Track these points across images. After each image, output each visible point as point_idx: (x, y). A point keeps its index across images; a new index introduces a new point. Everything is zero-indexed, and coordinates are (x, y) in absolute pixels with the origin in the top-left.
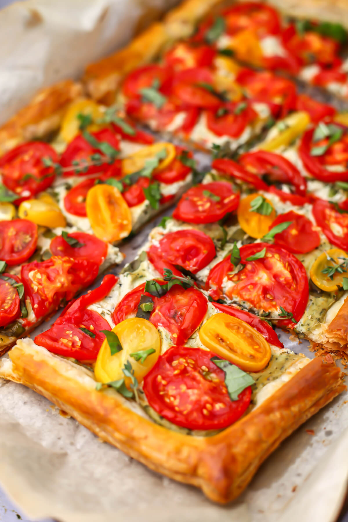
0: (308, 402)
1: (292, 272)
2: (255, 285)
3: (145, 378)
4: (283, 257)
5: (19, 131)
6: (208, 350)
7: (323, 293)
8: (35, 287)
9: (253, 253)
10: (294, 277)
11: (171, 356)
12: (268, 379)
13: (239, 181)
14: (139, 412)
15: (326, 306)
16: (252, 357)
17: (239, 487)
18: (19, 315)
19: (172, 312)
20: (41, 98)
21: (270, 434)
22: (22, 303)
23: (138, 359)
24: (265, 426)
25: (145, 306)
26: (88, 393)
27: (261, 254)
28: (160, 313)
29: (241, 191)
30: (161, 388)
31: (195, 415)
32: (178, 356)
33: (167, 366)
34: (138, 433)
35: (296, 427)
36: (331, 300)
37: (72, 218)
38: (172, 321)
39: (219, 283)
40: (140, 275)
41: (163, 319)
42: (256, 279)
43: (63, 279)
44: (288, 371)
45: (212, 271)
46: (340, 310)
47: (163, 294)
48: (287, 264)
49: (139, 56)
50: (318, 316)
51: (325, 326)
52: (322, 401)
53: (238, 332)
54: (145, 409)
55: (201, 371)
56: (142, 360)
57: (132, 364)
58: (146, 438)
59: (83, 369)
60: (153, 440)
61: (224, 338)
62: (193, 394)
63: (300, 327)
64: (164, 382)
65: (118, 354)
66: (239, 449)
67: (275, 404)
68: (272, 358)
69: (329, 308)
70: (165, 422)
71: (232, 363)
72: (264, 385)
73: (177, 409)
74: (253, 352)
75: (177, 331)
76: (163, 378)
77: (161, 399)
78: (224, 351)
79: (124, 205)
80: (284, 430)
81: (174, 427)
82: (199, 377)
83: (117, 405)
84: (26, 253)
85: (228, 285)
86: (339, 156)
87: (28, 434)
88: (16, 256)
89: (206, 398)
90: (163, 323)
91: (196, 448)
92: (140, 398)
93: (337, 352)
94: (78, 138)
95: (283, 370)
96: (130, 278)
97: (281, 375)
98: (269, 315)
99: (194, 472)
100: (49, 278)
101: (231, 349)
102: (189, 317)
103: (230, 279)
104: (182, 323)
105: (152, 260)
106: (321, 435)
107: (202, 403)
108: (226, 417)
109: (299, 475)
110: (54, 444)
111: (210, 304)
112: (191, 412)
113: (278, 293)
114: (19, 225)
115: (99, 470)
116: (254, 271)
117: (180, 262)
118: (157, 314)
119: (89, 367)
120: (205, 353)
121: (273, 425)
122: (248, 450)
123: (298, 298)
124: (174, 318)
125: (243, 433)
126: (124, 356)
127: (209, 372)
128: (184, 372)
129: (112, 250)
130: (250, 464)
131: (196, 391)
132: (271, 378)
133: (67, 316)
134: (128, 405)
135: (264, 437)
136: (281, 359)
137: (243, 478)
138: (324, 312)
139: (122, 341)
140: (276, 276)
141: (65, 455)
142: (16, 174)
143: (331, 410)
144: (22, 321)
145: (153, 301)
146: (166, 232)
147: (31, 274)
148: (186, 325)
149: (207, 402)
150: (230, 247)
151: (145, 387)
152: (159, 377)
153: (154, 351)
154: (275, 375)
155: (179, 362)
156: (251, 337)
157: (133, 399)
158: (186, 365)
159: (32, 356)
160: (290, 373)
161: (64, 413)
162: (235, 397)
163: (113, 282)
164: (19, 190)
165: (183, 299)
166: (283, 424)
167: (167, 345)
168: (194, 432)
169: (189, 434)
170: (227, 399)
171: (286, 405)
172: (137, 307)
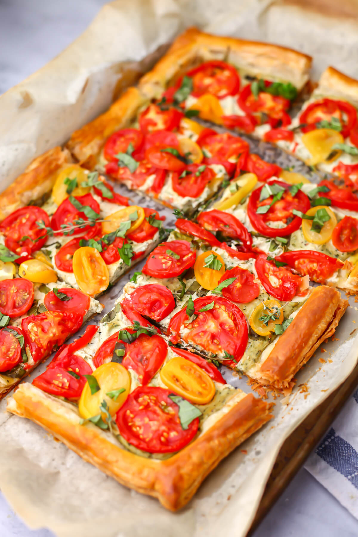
0: (241, 430)
1: (234, 320)
2: (205, 332)
3: (117, 413)
4: (228, 307)
5: (17, 197)
6: (166, 388)
7: (259, 337)
8: (33, 338)
9: (205, 305)
10: (236, 325)
11: (137, 394)
12: (212, 411)
13: (196, 239)
14: (112, 440)
15: (261, 349)
16: (200, 394)
17: (186, 498)
18: (21, 361)
19: (140, 356)
20: (34, 166)
21: (210, 457)
22: (23, 351)
23: (112, 397)
24: (206, 452)
25: (119, 352)
26: (73, 427)
27: (210, 306)
28: (130, 358)
29: (198, 248)
30: (130, 420)
31: (154, 442)
32: (143, 394)
33: (134, 402)
34: (111, 457)
35: (231, 450)
36: (266, 343)
37: (62, 274)
38: (140, 364)
39: (178, 330)
40: (115, 325)
41: (133, 363)
42: (206, 327)
43: (54, 330)
44: (228, 404)
45: (172, 320)
46: (271, 353)
47: (133, 341)
48: (231, 314)
49: (117, 120)
50: (254, 357)
51: (259, 365)
52: (253, 428)
53: (190, 374)
54: (117, 437)
55: (160, 405)
56: (115, 398)
57: (107, 401)
58: (117, 461)
59: (70, 406)
60: (122, 463)
61: (179, 379)
62: (154, 425)
63: (240, 366)
64: (132, 416)
65: (97, 393)
66: (185, 470)
67: (216, 433)
68: (216, 393)
69: (264, 349)
70: (132, 448)
71: (184, 398)
72: (209, 416)
73: (141, 437)
74: (200, 390)
75: (143, 373)
76: (131, 412)
77: (129, 429)
78: (178, 389)
79: (103, 263)
80: (222, 453)
81: (139, 452)
82: (159, 411)
83: (95, 436)
84: (25, 308)
85: (184, 331)
86: (280, 214)
87: (30, 457)
88: (17, 311)
89: (163, 428)
90: (132, 366)
91: (153, 469)
92: (113, 427)
93: (269, 386)
94: (66, 201)
95: (224, 403)
96: (107, 327)
97: (222, 408)
98: (216, 356)
99: (152, 487)
100: (43, 330)
101: (185, 388)
102: (152, 361)
103: (186, 327)
104: (147, 366)
105: (124, 312)
106: (252, 454)
107: (160, 432)
108: (178, 443)
109: (233, 486)
110: (49, 465)
111: (169, 349)
112: (151, 440)
113: (223, 339)
114: (19, 283)
115: (83, 485)
116: (205, 321)
117: (146, 313)
118: (128, 358)
119: (75, 404)
120: (164, 391)
121: (212, 450)
122: (192, 470)
123: (238, 343)
124: (141, 362)
125: (190, 457)
126: (102, 396)
127: (166, 407)
128: (147, 407)
129: (93, 303)
130: (194, 481)
131: (156, 423)
132: (214, 410)
133: (58, 362)
134: (104, 435)
135: (205, 460)
136: (224, 394)
137: (189, 491)
138: (260, 353)
140: (222, 325)
141: (57, 473)
142: (16, 236)
143: (261, 433)
144: (24, 365)
145: (124, 348)
146: (136, 286)
147: (30, 326)
148: (150, 367)
149: (164, 431)
150: (187, 298)
151: (117, 419)
152: (128, 412)
153: (124, 391)
154: (217, 407)
155: (144, 399)
156: (200, 377)
157: (108, 429)
158: (149, 401)
159: (31, 398)
160: (229, 406)
161: (57, 439)
162: (186, 426)
163: (94, 331)
164: (18, 250)
165: (148, 345)
166: (220, 449)
167: (135, 384)
168: (154, 455)
169: (150, 457)
170: (180, 428)
171: (224, 434)
172: (113, 352)
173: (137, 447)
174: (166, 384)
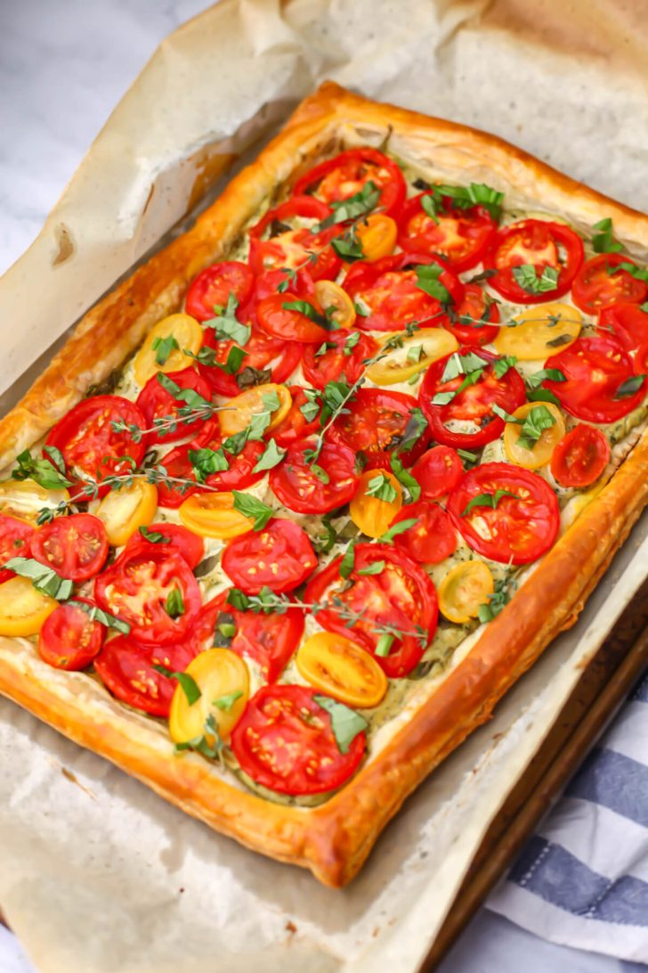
0: (434, 749)
3: (232, 734)
6: (308, 685)
11: (262, 699)
12: (384, 719)
14: (229, 780)
16: (364, 692)
17: (354, 866)
19: (260, 635)
21: (387, 798)
23: (223, 708)
24: (381, 790)
25: (225, 628)
26: (165, 762)
28: (244, 638)
30: (253, 743)
31: (297, 778)
32: (270, 699)
33: (258, 713)
34: (230, 809)
35: (420, 781)
38: (261, 648)
40: (215, 581)
41: (249, 646)
44: (409, 705)
48: (411, 582)
52: (452, 743)
53: (346, 658)
54: (236, 774)
55: (301, 715)
56: (228, 709)
57: (214, 715)
58: (240, 815)
59: (157, 725)
60: (248, 818)
61: (328, 668)
62: (293, 750)
64: (256, 736)
65: (197, 703)
66: (351, 823)
67: (394, 757)
68: (389, 688)
70: (262, 790)
71: (338, 701)
72: (380, 727)
73: (274, 769)
74: (364, 685)
75: (266, 661)
76: (256, 731)
77: (254, 758)
78: (328, 687)
80: (406, 789)
81: (273, 795)
82: (299, 725)
83: (202, 776)
89: (309, 753)
90: (249, 651)
91: (300, 824)
92: (225, 756)
95: (402, 705)
97: (399, 713)
99: (300, 852)
101: (337, 684)
102: (281, 640)
104: (273, 649)
107: (304, 760)
108: (334, 776)
111: (309, 619)
112: (291, 775)
116: (366, 592)
118: (241, 639)
119: (163, 721)
120: (305, 690)
121: (391, 786)
122: (362, 822)
124: (262, 642)
125: (356, 800)
126: (206, 706)
127: (310, 716)
128: (280, 719)
131: (296, 745)
132: (388, 717)
134: (215, 773)
135: (380, 802)
136: (401, 688)
137: (359, 854)
139: (200, 683)
140: (394, 600)
145: (233, 622)
148: (278, 652)
149: (311, 758)
151: (233, 744)
152: (250, 731)
153: (240, 696)
154: (392, 712)
155: (274, 705)
156: (361, 663)
158: (282, 709)
159: (92, 719)
160: (411, 708)
162: (345, 749)
166: (403, 783)
167: (256, 684)
168: (299, 800)
169: (292, 803)
170: (335, 752)
171: (407, 758)
172: (214, 630)
173: (270, 787)
174: (307, 679)
